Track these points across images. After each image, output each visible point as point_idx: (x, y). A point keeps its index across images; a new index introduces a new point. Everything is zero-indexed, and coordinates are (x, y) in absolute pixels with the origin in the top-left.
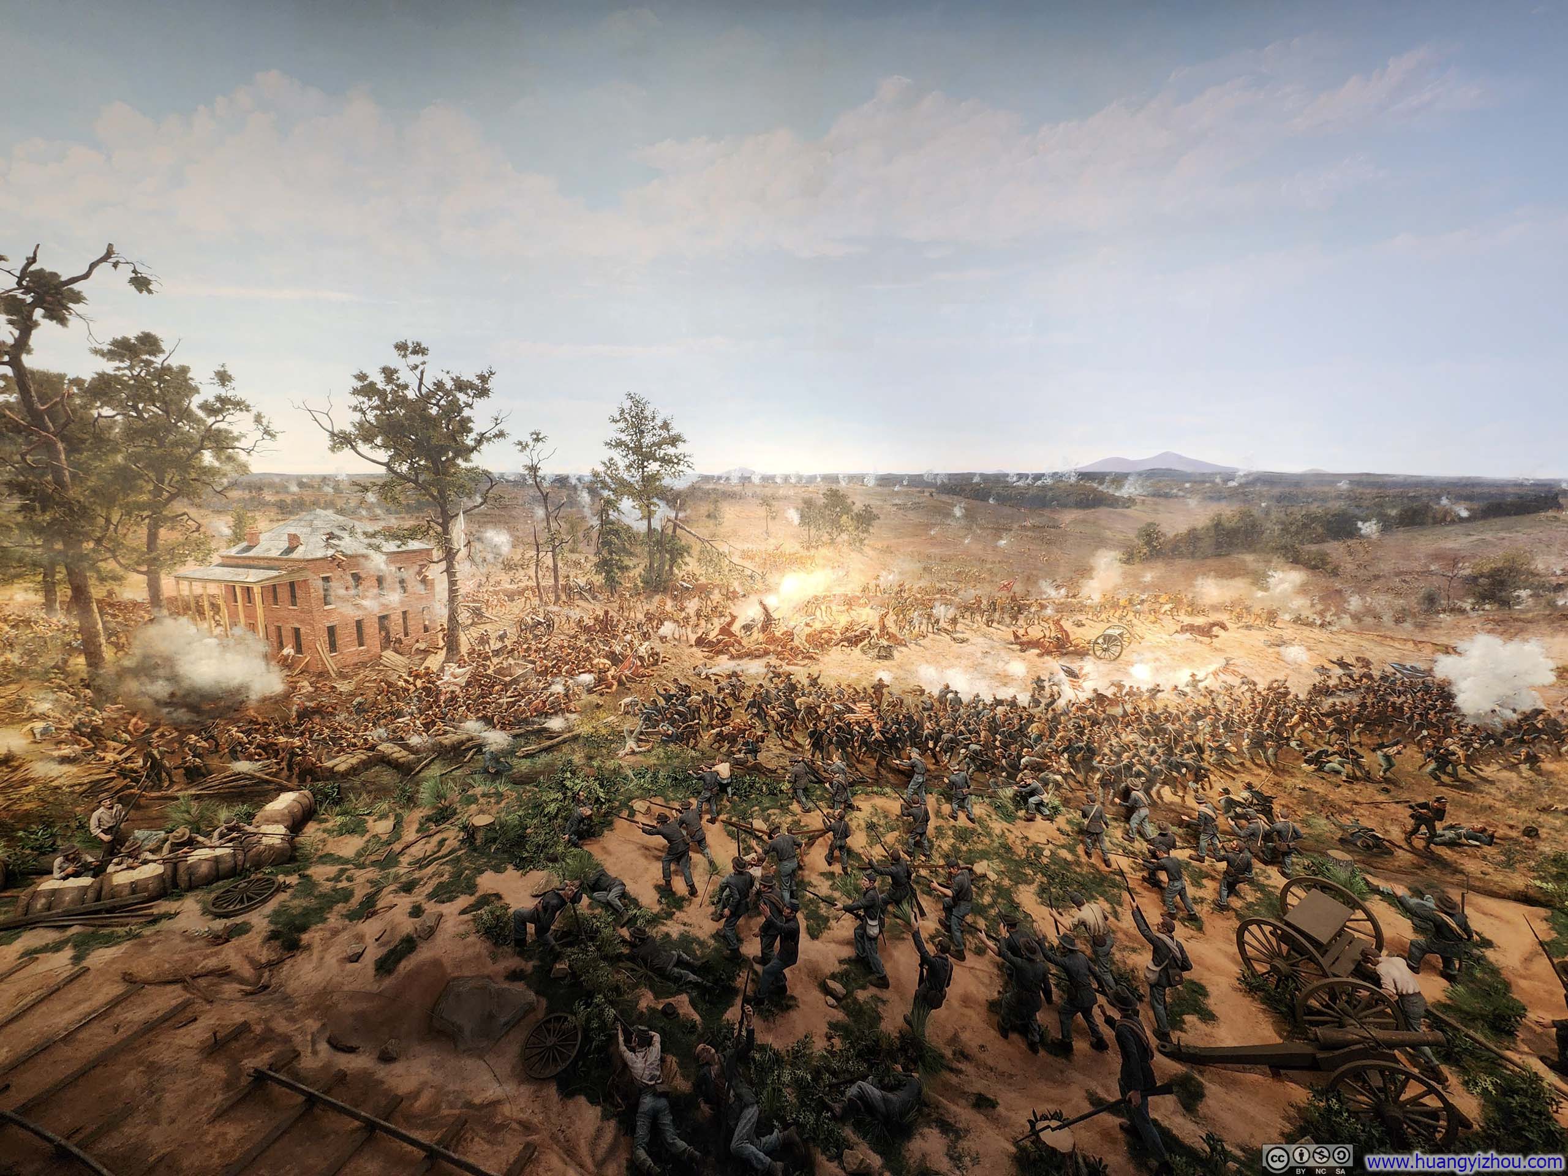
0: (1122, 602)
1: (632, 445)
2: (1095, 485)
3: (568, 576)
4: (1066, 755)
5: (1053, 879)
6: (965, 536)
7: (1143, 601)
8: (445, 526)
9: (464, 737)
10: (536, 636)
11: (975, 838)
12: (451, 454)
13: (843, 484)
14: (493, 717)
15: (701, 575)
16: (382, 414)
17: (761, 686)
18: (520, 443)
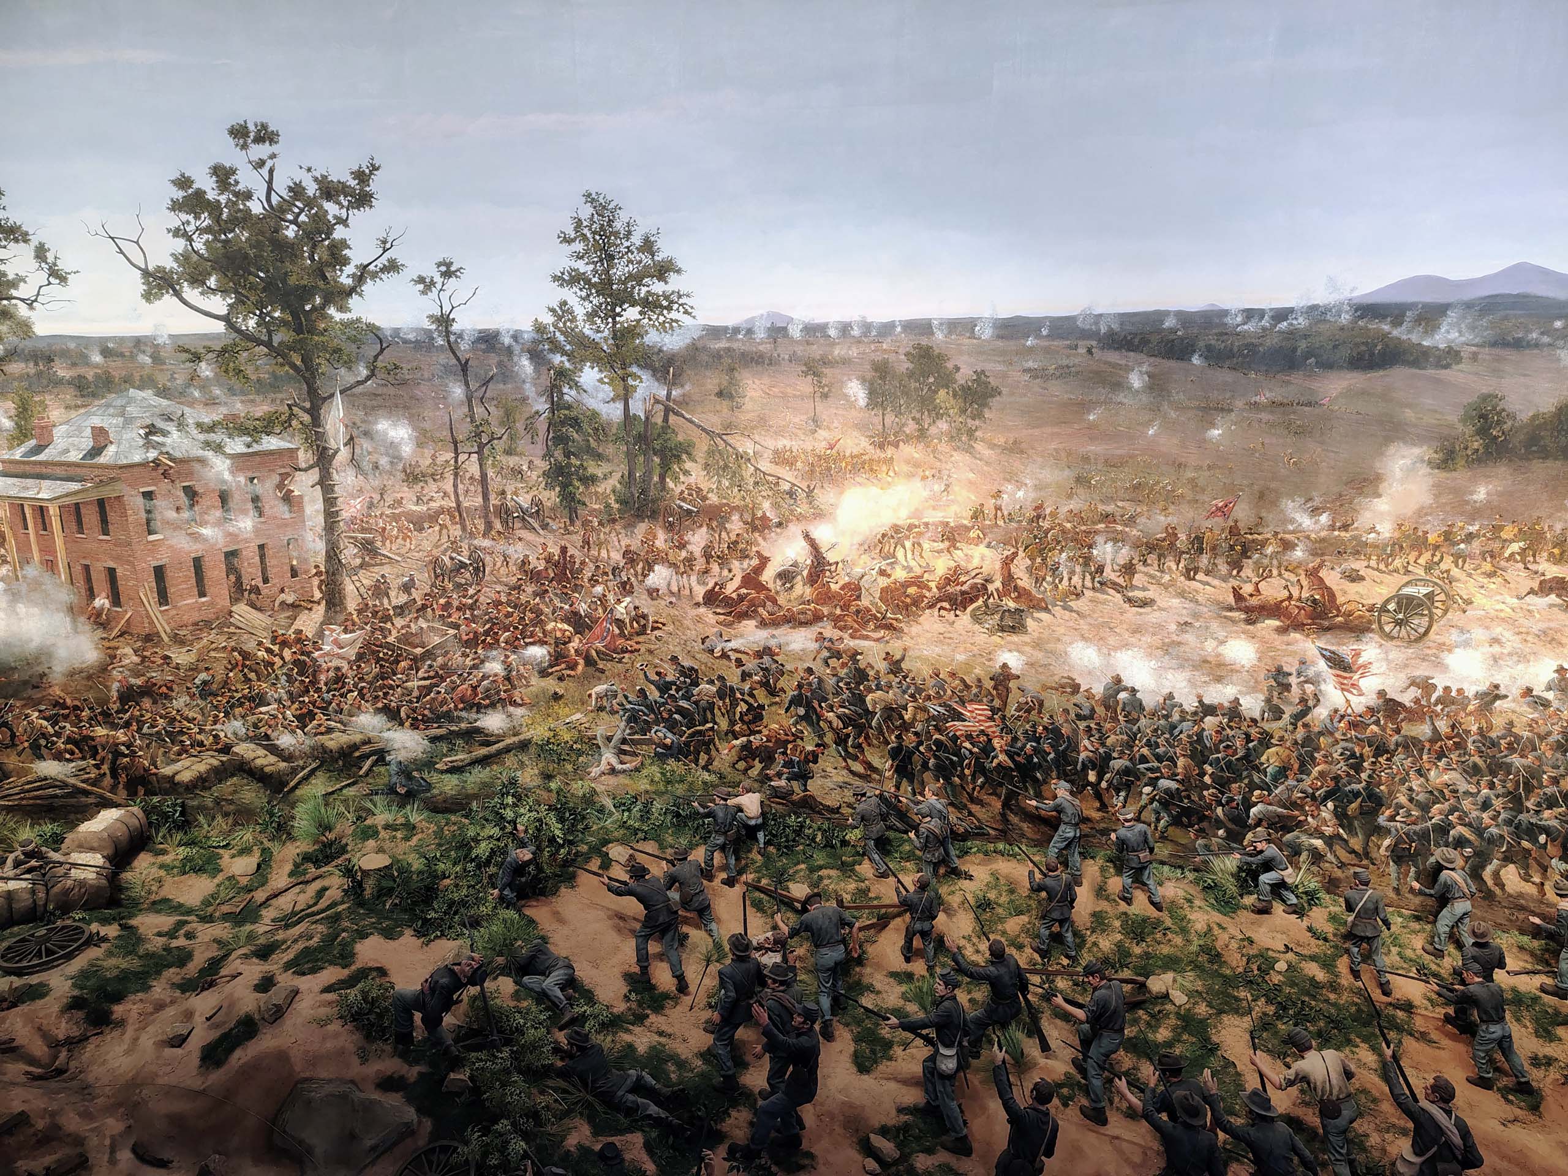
0: (1432, 538)
1: (595, 280)
2: (1386, 327)
3: (503, 493)
4: (1330, 805)
5: (1285, 1009)
6: (1149, 424)
7: (1470, 537)
8: (315, 413)
9: (357, 738)
10: (458, 586)
11: (1159, 936)
12: (318, 300)
13: (939, 336)
14: (399, 708)
15: (710, 490)
16: (216, 239)
17: (810, 671)
18: (421, 280)
